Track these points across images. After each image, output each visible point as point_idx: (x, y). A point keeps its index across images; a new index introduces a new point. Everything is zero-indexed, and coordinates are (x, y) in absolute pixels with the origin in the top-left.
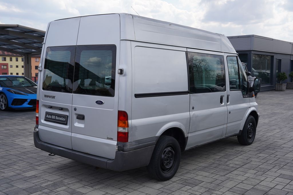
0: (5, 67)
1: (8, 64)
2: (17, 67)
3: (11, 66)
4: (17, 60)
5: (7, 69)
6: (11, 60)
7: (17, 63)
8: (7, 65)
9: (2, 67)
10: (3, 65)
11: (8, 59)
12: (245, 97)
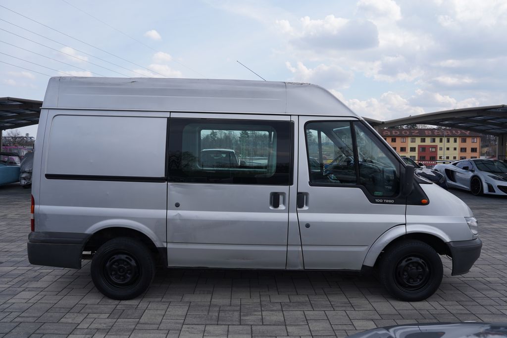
0: (434, 150)
1: (437, 146)
2: (448, 149)
3: (441, 149)
4: (448, 141)
5: (436, 151)
6: (441, 141)
7: (448, 145)
8: (435, 147)
9: (431, 149)
10: (432, 148)
11: (437, 139)
12: (383, 201)
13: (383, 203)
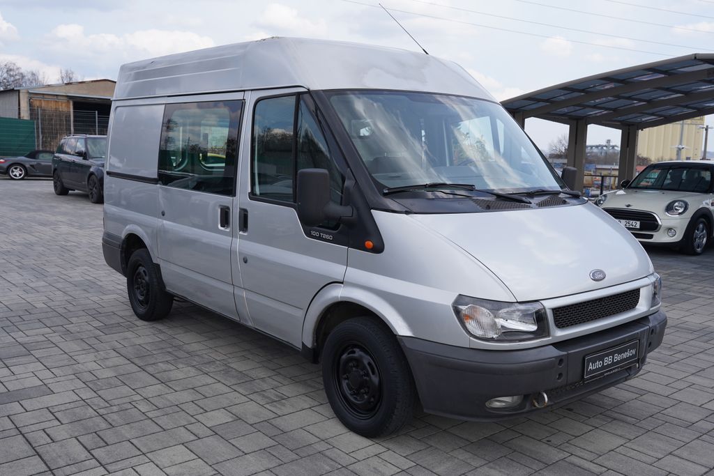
12: (320, 235)
13: (320, 238)
